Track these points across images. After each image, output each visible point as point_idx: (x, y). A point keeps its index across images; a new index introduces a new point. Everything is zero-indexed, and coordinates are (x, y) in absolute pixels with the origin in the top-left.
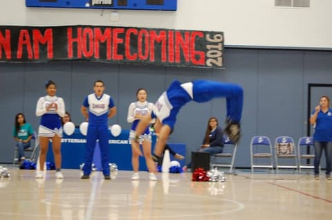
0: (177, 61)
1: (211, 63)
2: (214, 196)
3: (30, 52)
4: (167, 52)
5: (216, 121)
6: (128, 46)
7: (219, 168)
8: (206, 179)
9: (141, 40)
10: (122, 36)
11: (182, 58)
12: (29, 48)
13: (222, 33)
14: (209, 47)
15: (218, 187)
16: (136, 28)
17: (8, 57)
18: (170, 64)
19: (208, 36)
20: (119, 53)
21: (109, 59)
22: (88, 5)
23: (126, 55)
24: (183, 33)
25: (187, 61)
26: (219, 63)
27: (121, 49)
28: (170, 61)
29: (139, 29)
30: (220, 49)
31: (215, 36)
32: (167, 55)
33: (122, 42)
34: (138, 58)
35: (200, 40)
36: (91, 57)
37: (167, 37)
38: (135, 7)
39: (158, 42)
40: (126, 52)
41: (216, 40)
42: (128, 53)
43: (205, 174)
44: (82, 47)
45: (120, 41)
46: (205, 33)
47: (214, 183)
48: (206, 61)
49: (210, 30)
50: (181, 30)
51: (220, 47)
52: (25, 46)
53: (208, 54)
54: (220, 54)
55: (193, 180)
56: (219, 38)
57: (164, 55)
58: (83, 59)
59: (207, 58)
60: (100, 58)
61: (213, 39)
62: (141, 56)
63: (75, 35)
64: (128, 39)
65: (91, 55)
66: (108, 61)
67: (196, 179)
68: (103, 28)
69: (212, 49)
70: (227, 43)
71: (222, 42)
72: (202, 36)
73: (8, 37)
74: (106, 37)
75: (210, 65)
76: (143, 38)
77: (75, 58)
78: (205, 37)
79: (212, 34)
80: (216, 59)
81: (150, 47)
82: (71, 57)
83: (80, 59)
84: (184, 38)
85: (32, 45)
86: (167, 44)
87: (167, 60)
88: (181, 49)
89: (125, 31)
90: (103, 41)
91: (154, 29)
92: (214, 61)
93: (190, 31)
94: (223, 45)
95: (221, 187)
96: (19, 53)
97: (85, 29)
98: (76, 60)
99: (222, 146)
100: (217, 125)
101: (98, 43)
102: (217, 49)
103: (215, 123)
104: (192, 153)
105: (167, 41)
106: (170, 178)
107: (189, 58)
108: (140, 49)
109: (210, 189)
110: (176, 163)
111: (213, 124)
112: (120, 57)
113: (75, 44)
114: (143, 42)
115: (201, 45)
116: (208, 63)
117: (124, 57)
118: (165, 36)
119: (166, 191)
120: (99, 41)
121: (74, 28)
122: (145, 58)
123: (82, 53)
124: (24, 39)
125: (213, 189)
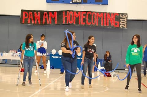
0: (108, 25)
1: (122, 26)
3: (48, 21)
4: (104, 22)
6: (87, 19)
9: (93, 17)
10: (85, 15)
11: (110, 24)
12: (47, 19)
13: (127, 14)
14: (121, 20)
16: (91, 12)
17: (39, 23)
18: (105, 27)
19: (121, 15)
20: (84, 22)
21: (80, 24)
22: (71, 2)
23: (87, 23)
24: (110, 14)
25: (112, 25)
26: (125, 26)
27: (84, 20)
29: (92, 12)
30: (126, 21)
31: (124, 15)
32: (104, 23)
33: (85, 17)
35: (117, 17)
36: (72, 23)
37: (104, 16)
38: (91, 3)
39: (100, 17)
40: (87, 21)
41: (124, 17)
42: (87, 22)
44: (68, 19)
45: (84, 17)
46: (119, 14)
48: (119, 26)
49: (122, 13)
50: (110, 13)
51: (126, 20)
52: (46, 18)
53: (121, 23)
54: (125, 23)
56: (125, 16)
57: (102, 23)
58: (69, 24)
59: (120, 24)
60: (76, 24)
61: (123, 16)
62: (93, 23)
63: (66, 15)
64: (87, 16)
65: (72, 22)
68: (77, 12)
69: (122, 20)
70: (129, 18)
71: (127, 18)
72: (118, 15)
73: (39, 15)
74: (79, 15)
75: (122, 27)
76: (94, 16)
78: (120, 15)
79: (123, 14)
80: (124, 25)
81: (97, 20)
82: (64, 23)
83: (67, 24)
84: (111, 16)
85: (49, 18)
86: (104, 19)
87: (103, 25)
88: (109, 21)
89: (86, 13)
91: (98, 12)
92: (123, 26)
93: (113, 13)
94: (127, 19)
96: (44, 21)
97: (70, 12)
102: (124, 21)
105: (104, 17)
107: (112, 24)
108: (92, 20)
113: (66, 18)
114: (94, 17)
115: (118, 19)
117: (86, 24)
118: (103, 15)
120: (76, 17)
121: (66, 11)
123: (69, 21)
124: (46, 16)
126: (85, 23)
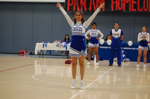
6: (138, 5)
9: (144, 2)
12: (94, 6)
17: (86, 10)
20: (134, 8)
21: (130, 10)
27: (135, 6)
34: (143, 10)
36: (122, 10)
42: (138, 8)
44: (118, 5)
45: (135, 2)
52: (92, 5)
58: (118, 11)
60: (126, 10)
64: (139, 1)
73: (85, 2)
74: (129, 1)
76: (146, 1)
77: (114, 11)
81: (149, 5)
82: (112, 10)
83: (116, 11)
85: (96, 5)
90: (127, 3)
96: (90, 8)
98: (115, 11)
101: (125, 3)
108: (144, 6)
112: (135, 10)
113: (115, 4)
114: (146, 3)
120: (126, 3)
122: (146, 10)
123: (118, 8)
126: (136, 9)
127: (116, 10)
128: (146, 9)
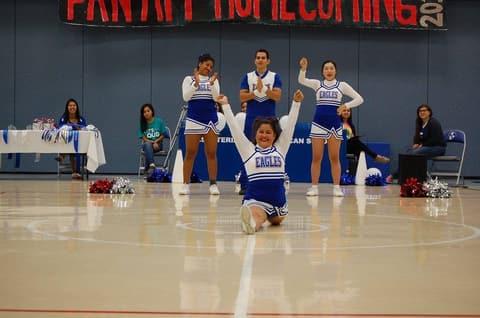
0: (377, 21)
1: (427, 22)
2: (433, 218)
3: (159, 11)
4: (361, 8)
5: (429, 110)
7: (441, 178)
8: (422, 194)
11: (383, 15)
12: (158, 6)
15: (439, 206)
17: (129, 20)
18: (366, 24)
20: (288, 10)
21: (275, 18)
23: (300, 13)
25: (391, 19)
26: (439, 22)
27: (292, 4)
28: (364, 21)
30: (441, 1)
32: (361, 12)
34: (318, 15)
36: (248, 17)
40: (301, 7)
42: (302, 10)
43: (420, 187)
44: (235, 1)
47: (433, 200)
48: (418, 20)
52: (151, 3)
53: (423, 9)
54: (440, 8)
55: (402, 196)
57: (356, 12)
58: (237, 19)
59: (420, 15)
60: (262, 18)
62: (322, 13)
65: (249, 13)
66: (274, 22)
67: (407, 193)
69: (427, 1)
75: (426, 25)
77: (225, 19)
80: (434, 16)
82: (218, 17)
83: (232, 21)
85: (162, 1)
87: (361, 17)
92: (432, 20)
95: (445, 205)
96: (144, 13)
98: (226, 21)
99: (445, 145)
100: (430, 116)
102: (436, 1)
103: (427, 113)
104: (400, 156)
106: (367, 192)
107: (393, 16)
108: (320, 4)
109: (428, 209)
110: (375, 171)
111: (425, 114)
112: (291, 16)
116: (422, 22)
117: (298, 16)
119: (362, 211)
122: (328, 17)
123: (235, 10)
125: (432, 208)
126: (293, 14)
127: (231, 17)
128: (326, 12)
